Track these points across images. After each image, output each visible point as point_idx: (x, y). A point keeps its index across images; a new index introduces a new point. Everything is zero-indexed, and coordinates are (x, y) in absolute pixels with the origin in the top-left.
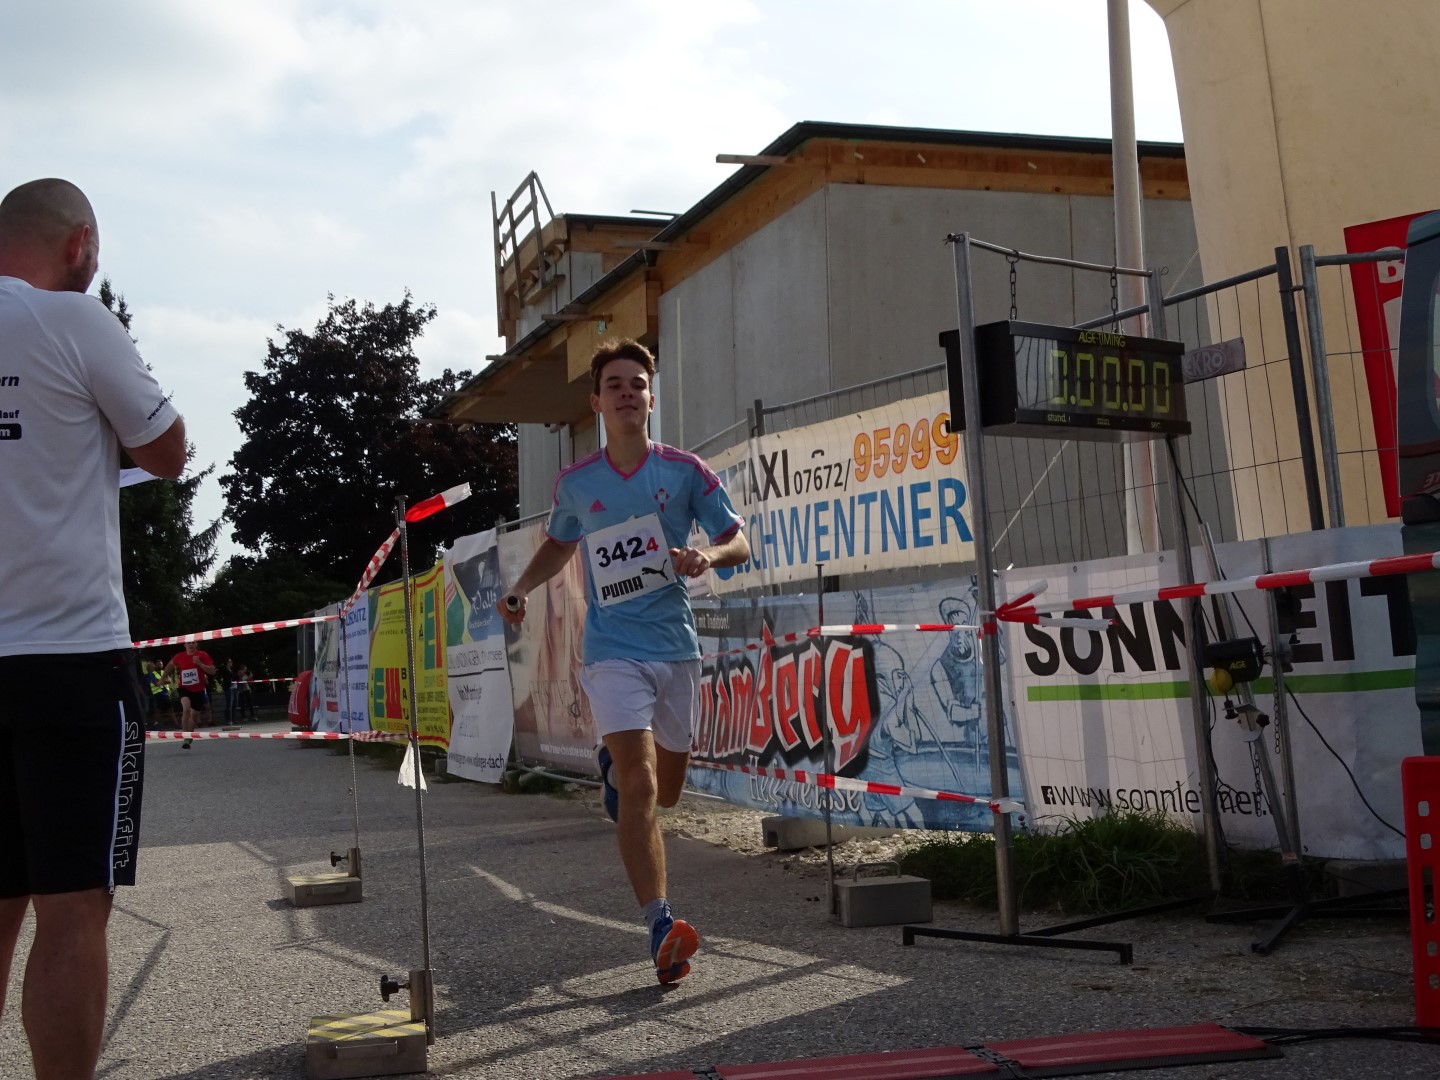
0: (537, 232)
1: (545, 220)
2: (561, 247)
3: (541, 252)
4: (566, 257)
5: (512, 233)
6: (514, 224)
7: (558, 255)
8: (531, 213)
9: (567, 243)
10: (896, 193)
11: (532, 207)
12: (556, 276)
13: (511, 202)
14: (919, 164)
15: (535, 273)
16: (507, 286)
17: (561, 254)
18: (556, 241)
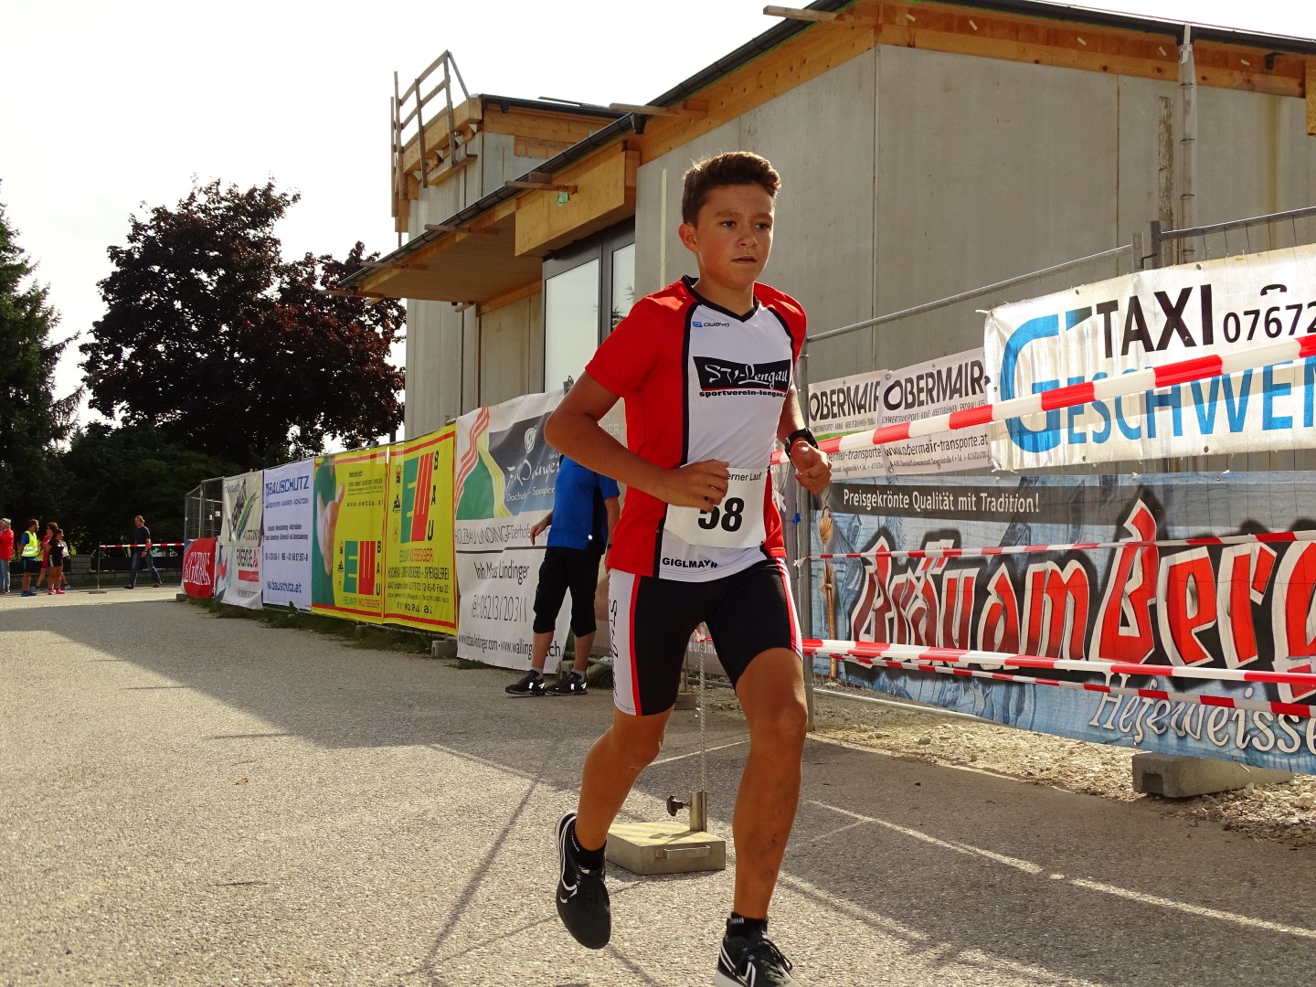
0: (449, 112)
1: (458, 99)
2: (474, 127)
3: (452, 132)
4: (478, 137)
5: (418, 111)
6: (421, 104)
7: (470, 136)
8: (444, 90)
9: (480, 123)
10: (949, 59)
11: (445, 84)
12: (468, 156)
13: (418, 81)
14: (971, 31)
15: (441, 153)
16: (407, 166)
17: (474, 134)
18: (471, 121)
